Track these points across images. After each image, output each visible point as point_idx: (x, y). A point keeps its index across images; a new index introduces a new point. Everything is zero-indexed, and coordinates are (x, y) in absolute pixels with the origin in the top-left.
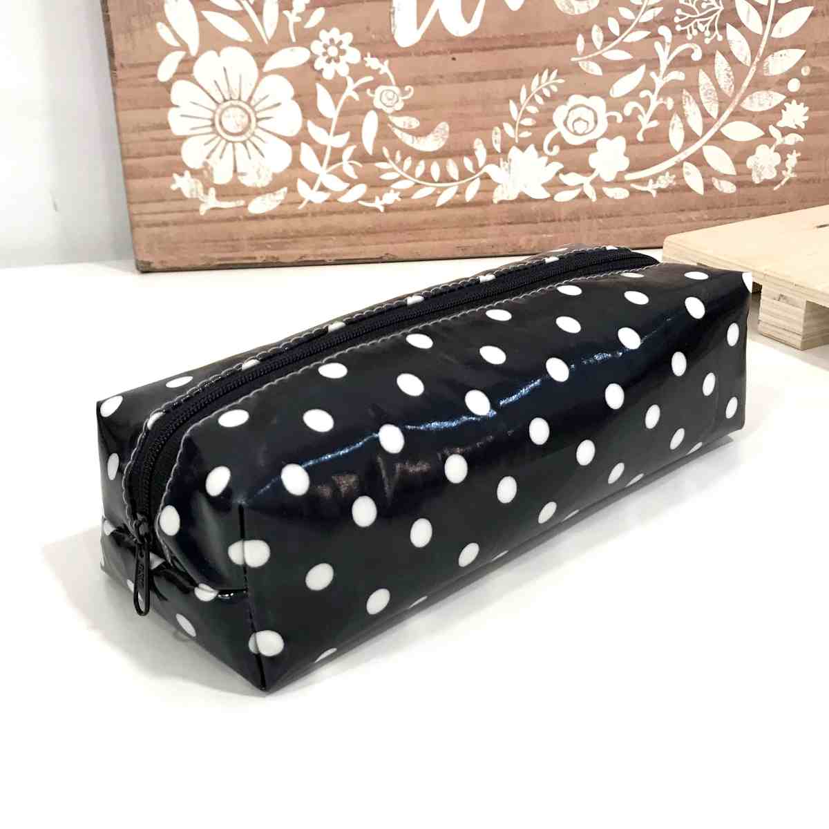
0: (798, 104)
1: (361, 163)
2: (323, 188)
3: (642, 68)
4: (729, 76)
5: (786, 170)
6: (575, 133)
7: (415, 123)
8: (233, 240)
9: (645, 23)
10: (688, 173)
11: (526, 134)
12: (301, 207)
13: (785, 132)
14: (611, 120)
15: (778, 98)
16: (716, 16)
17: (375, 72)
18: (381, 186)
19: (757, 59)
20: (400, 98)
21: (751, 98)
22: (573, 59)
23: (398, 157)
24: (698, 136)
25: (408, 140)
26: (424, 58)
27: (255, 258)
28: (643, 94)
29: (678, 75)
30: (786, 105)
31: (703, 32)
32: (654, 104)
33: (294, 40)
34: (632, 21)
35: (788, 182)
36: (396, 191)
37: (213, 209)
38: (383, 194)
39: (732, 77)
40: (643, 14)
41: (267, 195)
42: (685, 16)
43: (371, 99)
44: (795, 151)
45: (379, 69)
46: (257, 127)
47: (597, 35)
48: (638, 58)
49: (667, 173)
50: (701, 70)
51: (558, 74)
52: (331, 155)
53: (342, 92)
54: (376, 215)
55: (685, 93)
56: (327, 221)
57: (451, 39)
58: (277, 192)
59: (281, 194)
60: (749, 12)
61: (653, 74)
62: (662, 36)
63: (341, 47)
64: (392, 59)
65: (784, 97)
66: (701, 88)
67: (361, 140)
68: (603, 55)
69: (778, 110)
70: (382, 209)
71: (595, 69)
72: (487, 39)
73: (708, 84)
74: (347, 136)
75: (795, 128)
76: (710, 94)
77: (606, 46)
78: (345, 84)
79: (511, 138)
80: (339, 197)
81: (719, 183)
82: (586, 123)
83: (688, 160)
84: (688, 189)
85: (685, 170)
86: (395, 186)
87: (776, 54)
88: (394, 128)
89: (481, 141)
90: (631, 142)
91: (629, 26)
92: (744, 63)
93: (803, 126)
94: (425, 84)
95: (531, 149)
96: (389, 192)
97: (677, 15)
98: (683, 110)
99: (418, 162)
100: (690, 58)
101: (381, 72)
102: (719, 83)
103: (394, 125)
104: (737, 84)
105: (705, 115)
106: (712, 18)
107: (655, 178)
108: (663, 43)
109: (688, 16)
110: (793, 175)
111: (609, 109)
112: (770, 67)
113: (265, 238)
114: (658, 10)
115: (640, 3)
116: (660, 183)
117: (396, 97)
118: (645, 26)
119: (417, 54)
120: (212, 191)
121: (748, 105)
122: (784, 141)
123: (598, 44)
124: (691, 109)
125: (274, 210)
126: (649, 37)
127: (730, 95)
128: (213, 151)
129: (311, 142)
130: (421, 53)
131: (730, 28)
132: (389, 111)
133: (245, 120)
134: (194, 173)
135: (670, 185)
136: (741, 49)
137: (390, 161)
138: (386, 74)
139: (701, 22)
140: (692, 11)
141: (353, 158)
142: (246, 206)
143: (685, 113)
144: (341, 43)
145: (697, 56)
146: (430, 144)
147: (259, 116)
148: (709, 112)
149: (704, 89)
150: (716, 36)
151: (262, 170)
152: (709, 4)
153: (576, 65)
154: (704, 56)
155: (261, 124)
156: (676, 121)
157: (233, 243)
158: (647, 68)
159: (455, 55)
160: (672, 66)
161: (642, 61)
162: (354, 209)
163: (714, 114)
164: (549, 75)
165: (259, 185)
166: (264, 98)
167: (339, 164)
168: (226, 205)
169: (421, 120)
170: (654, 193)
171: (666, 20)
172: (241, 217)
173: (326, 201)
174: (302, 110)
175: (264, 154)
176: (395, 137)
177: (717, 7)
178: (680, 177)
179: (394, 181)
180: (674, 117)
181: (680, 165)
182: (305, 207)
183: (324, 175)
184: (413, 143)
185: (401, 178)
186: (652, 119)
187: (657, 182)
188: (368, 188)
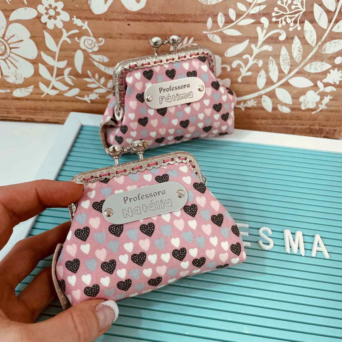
0: (338, 71)
1: (76, 77)
2: (54, 88)
3: (247, 42)
4: (300, 51)
5: (322, 104)
7: (106, 60)
8: (7, 108)
9: (252, 14)
10: (264, 101)
12: (43, 96)
13: (326, 85)
14: (224, 69)
15: (328, 66)
16: (300, 15)
17: (80, 28)
18: (88, 90)
19: (320, 43)
20: (96, 45)
21: (311, 65)
22: (204, 32)
23: (97, 76)
24: (274, 83)
25: (102, 68)
26: (110, 22)
27: (21, 118)
28: (245, 57)
29: (268, 48)
30: (331, 70)
31: (290, 24)
32: (251, 63)
33: (26, 3)
34: (245, 12)
35: (321, 111)
36: (96, 93)
38: (89, 94)
39: (302, 52)
40: (252, 8)
41: (23, 89)
42: (280, 13)
43: (79, 43)
44: (329, 96)
45: (82, 26)
46: (11, 52)
47: (221, 19)
48: (245, 35)
49: (252, 100)
50: (283, 46)
51: (194, 40)
52: (57, 72)
53: (61, 37)
54: (85, 104)
55: (271, 58)
56: (58, 104)
57: (127, 12)
58: (28, 88)
59: (31, 89)
60: (321, 15)
61: (253, 46)
62: (263, 24)
63: (57, 10)
64: (90, 21)
65: (330, 66)
66: (281, 57)
67: (74, 65)
68: (223, 31)
69: (325, 73)
70: (89, 102)
71: (218, 40)
72: (150, 14)
73: (286, 55)
75: (333, 83)
76: (286, 60)
77: (227, 26)
78: (62, 33)
80: (65, 93)
81: (281, 107)
83: (265, 94)
84: (263, 109)
85: (263, 99)
86: (97, 91)
87: (332, 41)
88: (94, 61)
90: (234, 82)
91: (243, 15)
92: (311, 45)
93: (338, 83)
94: (111, 38)
96: (92, 93)
97: (274, 11)
98: (268, 68)
99: (108, 81)
100: (277, 38)
101: (83, 28)
102: (293, 55)
103: (93, 59)
104: (304, 57)
105: (281, 71)
106: (297, 15)
107: (245, 102)
108: (262, 28)
109: (282, 12)
110: (325, 108)
111: (223, 63)
112: (327, 48)
113: (25, 109)
114: (263, 7)
115: (252, 1)
116: (248, 105)
117: (93, 44)
118: (253, 16)
119: (105, 20)
121: (307, 69)
122: (325, 90)
123: (221, 25)
124: (273, 68)
125: (27, 96)
126: (254, 23)
127: (298, 62)
129: (44, 63)
130: (108, 19)
131: (307, 23)
132: (90, 51)
133: (3, 48)
135: (253, 106)
136: (311, 36)
137: (92, 78)
138: (86, 29)
139: (289, 17)
140: (284, 10)
141: (70, 74)
142: (11, 93)
143: (269, 70)
144: (56, 8)
145: (282, 38)
147: (11, 46)
148: (283, 70)
149: (283, 57)
150: (297, 27)
151: (17, 75)
152: (296, 6)
153: (206, 36)
154: (287, 38)
155: (12, 50)
156: (263, 73)
157: (7, 110)
158: (249, 42)
159: (129, 22)
160: (265, 42)
161: (247, 38)
162: (73, 100)
163: (286, 72)
164: (189, 40)
165: (17, 83)
166: (13, 36)
167: (62, 77)
169: (110, 58)
170: (243, 109)
171: (267, 14)
172: (10, 98)
173: (57, 95)
174: (37, 45)
175: (18, 67)
176: (94, 65)
177: (301, 9)
178: (259, 102)
179: (95, 88)
180: (261, 71)
181: (260, 97)
182: (45, 96)
183: (54, 82)
184: (105, 70)
185: (99, 87)
186: (248, 71)
187: (246, 104)
188: (80, 90)
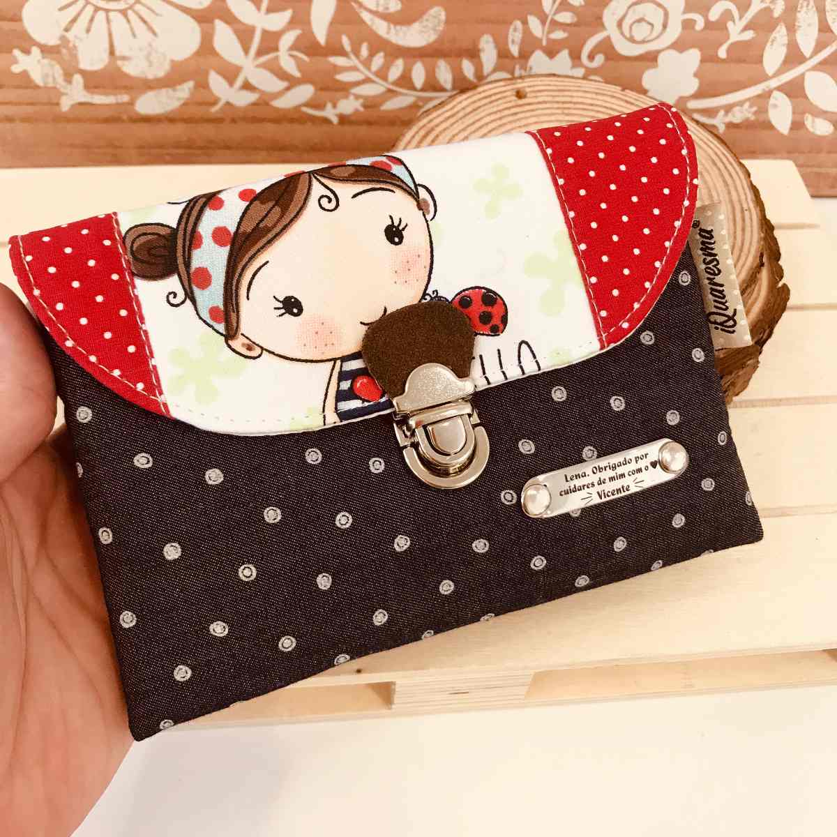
1: (307, 55)
2: (247, 86)
6: (632, 40)
7: (394, 5)
10: (775, 106)
11: (559, 35)
12: (214, 109)
14: (688, 25)
18: (337, 90)
23: (364, 51)
24: (805, 58)
25: (381, 27)
32: (756, 7)
36: (357, 97)
37: (81, 104)
38: (338, 100)
41: (164, 91)
49: (747, 105)
52: (262, 41)
54: (325, 128)
56: (253, 130)
58: (179, 87)
59: (185, 91)
67: (309, 23)
70: (335, 120)
74: (287, 14)
79: (536, 38)
81: (813, 122)
82: (650, 27)
83: (779, 89)
84: (769, 126)
85: (772, 101)
86: (356, 90)
88: (362, 10)
89: (491, 39)
90: (709, 58)
95: (564, 55)
96: (346, 97)
98: (795, 19)
99: (392, 62)
105: (824, 27)
107: (728, 109)
111: (688, 8)
113: (161, 147)
116: (734, 116)
120: (78, 79)
124: (807, 20)
125: (172, 111)
128: (74, 21)
129: (230, 19)
134: (46, 50)
135: (747, 120)
137: (353, 57)
141: (294, 47)
142: (131, 103)
143: (797, 24)
146: (415, 36)
148: (831, 25)
151: (153, 54)
156: (781, 33)
162: (294, 117)
165: (150, 76)
167: (272, 55)
168: (99, 99)
169: (404, 1)
170: (722, 128)
172: (125, 117)
173: (254, 104)
175: (157, 32)
176: (363, 22)
178: (763, 110)
179: (357, 84)
180: (778, 28)
181: (767, 95)
182: (221, 109)
183: (252, 70)
184: (388, 33)
185: (367, 80)
186: (746, 28)
187: (730, 115)
188: (316, 90)
